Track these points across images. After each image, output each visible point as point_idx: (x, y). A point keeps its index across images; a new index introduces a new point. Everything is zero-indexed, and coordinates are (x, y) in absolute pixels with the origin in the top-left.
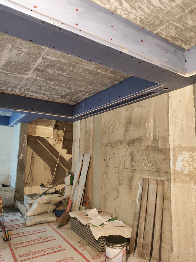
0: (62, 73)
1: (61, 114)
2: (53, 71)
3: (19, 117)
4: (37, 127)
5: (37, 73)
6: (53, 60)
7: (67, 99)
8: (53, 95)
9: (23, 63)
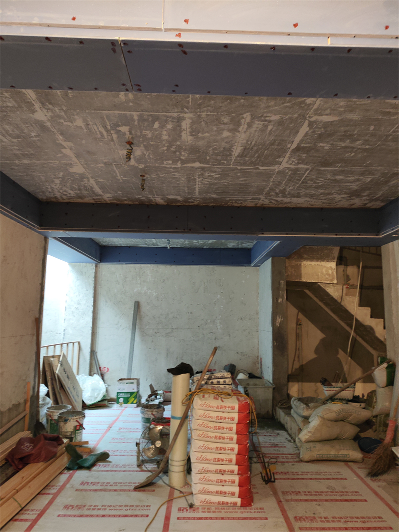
0: (350, 145)
1: (352, 232)
2: (331, 144)
3: (268, 247)
4: (302, 264)
5: (299, 156)
6: (332, 122)
7: (364, 198)
8: (332, 194)
9: (272, 144)
